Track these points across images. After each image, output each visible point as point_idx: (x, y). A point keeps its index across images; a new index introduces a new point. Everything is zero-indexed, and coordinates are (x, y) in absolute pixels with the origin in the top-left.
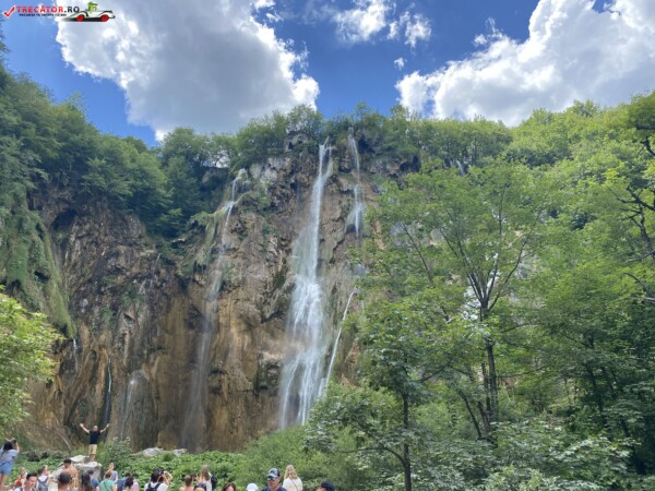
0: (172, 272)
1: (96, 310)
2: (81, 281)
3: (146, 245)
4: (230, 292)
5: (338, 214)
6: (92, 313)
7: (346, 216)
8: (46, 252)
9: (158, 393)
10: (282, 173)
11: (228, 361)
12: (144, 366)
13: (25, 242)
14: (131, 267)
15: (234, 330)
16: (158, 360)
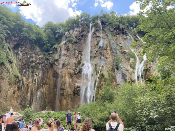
0: (48, 62)
1: (27, 73)
2: (23, 64)
3: (41, 54)
4: (65, 66)
5: (96, 43)
6: (26, 74)
7: (98, 44)
8: (11, 55)
9: (46, 96)
10: (79, 32)
11: (65, 86)
12: (41, 88)
13: (5, 51)
14: (37, 60)
15: (67, 77)
16: (45, 87)
